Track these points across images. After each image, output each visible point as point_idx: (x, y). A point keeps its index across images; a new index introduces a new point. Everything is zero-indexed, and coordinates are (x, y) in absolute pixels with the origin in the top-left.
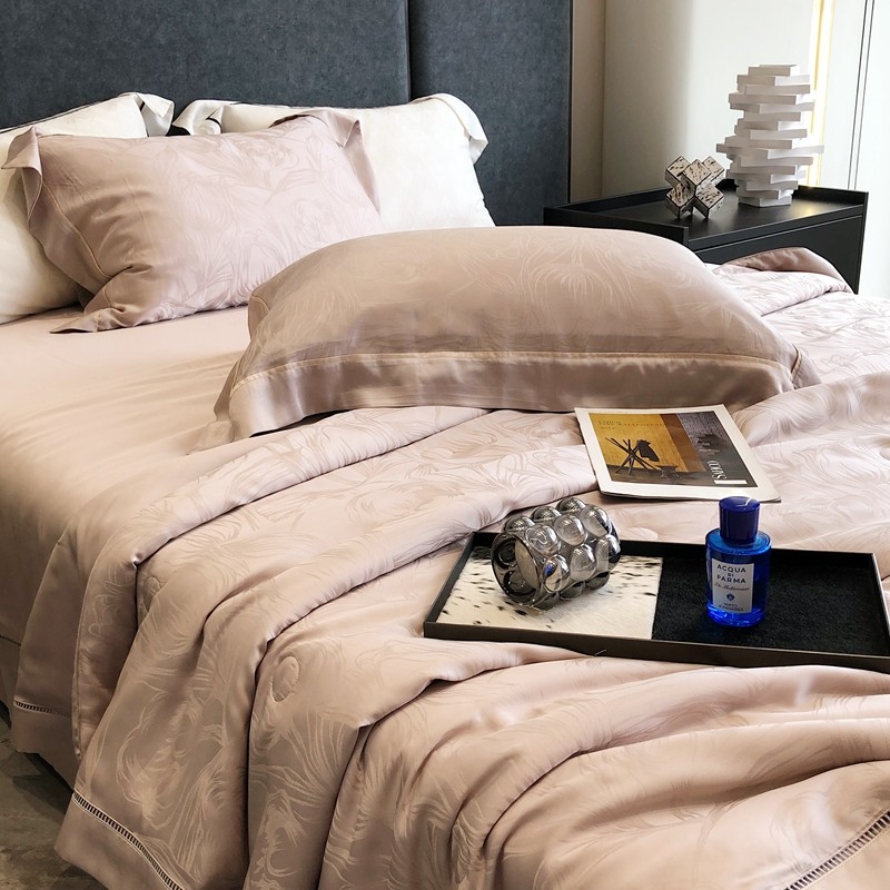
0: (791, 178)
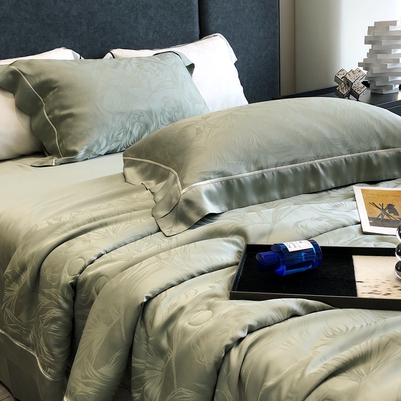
0: (399, 78)
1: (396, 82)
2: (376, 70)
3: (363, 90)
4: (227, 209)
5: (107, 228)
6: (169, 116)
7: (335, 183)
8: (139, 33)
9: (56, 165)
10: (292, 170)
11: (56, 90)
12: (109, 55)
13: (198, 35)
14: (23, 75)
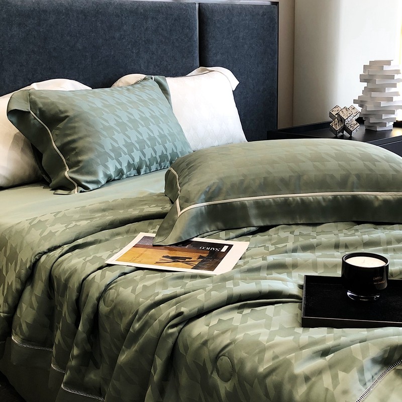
0: (393, 116)
1: (390, 120)
2: (370, 107)
3: (356, 126)
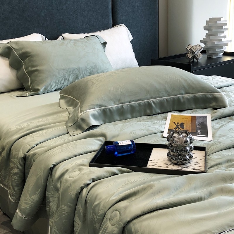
0: (222, 50)
1: (221, 52)
2: (209, 45)
3: (200, 56)
4: (103, 123)
5: (43, 131)
6: (89, 71)
7: (161, 111)
8: (78, 25)
9: (28, 96)
10: (138, 104)
11: (30, 57)
12: (61, 37)
13: (111, 25)
14: (13, 49)
